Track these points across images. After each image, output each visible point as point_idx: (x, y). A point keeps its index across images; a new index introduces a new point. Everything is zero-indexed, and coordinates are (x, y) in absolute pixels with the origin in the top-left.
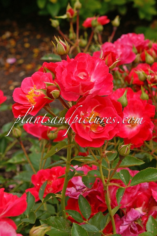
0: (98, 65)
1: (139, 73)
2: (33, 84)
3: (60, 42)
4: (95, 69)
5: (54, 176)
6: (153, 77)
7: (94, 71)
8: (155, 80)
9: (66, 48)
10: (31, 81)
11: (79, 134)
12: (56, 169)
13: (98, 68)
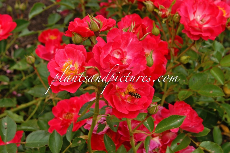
0: (132, 41)
1: (148, 5)
2: (67, 55)
3: (93, 20)
4: (129, 44)
5: (74, 109)
6: (164, 13)
7: (128, 46)
8: (166, 15)
9: (99, 25)
10: (64, 53)
11: (117, 108)
12: (75, 101)
13: (131, 44)
